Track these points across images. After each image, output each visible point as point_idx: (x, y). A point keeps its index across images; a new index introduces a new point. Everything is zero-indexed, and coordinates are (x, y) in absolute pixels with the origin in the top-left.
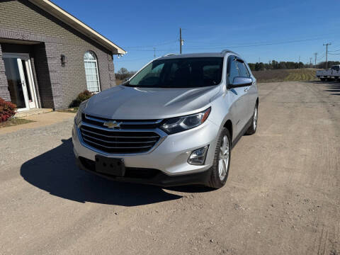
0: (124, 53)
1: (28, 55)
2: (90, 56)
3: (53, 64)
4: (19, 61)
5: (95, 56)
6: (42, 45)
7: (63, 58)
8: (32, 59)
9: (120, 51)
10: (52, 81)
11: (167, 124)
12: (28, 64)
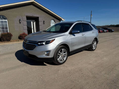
0: (64, 20)
1: (34, 20)
2: (53, 21)
3: (41, 23)
4: (32, 22)
5: (55, 21)
6: (38, 18)
7: (44, 22)
8: (36, 22)
9: (63, 19)
10: (40, 29)
11: (40, 43)
12: (34, 23)
